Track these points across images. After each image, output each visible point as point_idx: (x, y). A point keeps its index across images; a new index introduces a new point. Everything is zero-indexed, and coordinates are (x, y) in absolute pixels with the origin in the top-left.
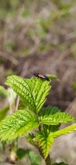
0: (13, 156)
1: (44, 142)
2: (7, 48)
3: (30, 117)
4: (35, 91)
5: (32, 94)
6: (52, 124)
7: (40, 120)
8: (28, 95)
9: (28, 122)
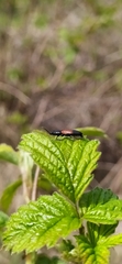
1: (91, 258)
3: (64, 208)
4: (72, 162)
5: (66, 166)
6: (105, 223)
7: (83, 215)
8: (61, 168)
9: (61, 218)
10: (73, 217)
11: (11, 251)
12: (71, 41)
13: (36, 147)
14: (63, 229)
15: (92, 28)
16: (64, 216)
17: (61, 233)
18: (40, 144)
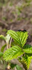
0: (9, 67)
1: (26, 61)
2: (3, 19)
3: (19, 49)
4: (21, 37)
5: (19, 38)
6: (30, 53)
7: (24, 51)
8: (18, 39)
9: (18, 52)
10: (21, 52)
11: (5, 60)
12: (19, 9)
13: (11, 33)
14: (19, 54)
15: (25, 6)
16: (19, 51)
17: (18, 55)
18: (12, 33)
